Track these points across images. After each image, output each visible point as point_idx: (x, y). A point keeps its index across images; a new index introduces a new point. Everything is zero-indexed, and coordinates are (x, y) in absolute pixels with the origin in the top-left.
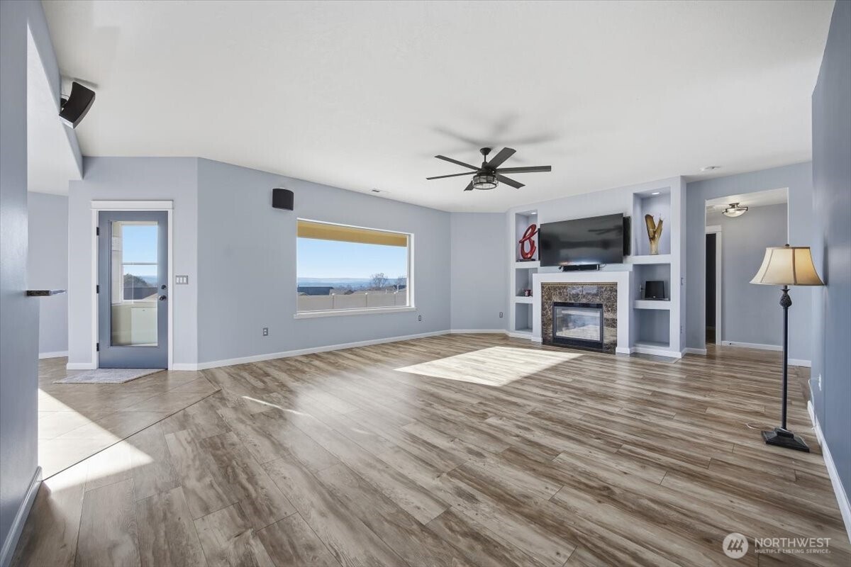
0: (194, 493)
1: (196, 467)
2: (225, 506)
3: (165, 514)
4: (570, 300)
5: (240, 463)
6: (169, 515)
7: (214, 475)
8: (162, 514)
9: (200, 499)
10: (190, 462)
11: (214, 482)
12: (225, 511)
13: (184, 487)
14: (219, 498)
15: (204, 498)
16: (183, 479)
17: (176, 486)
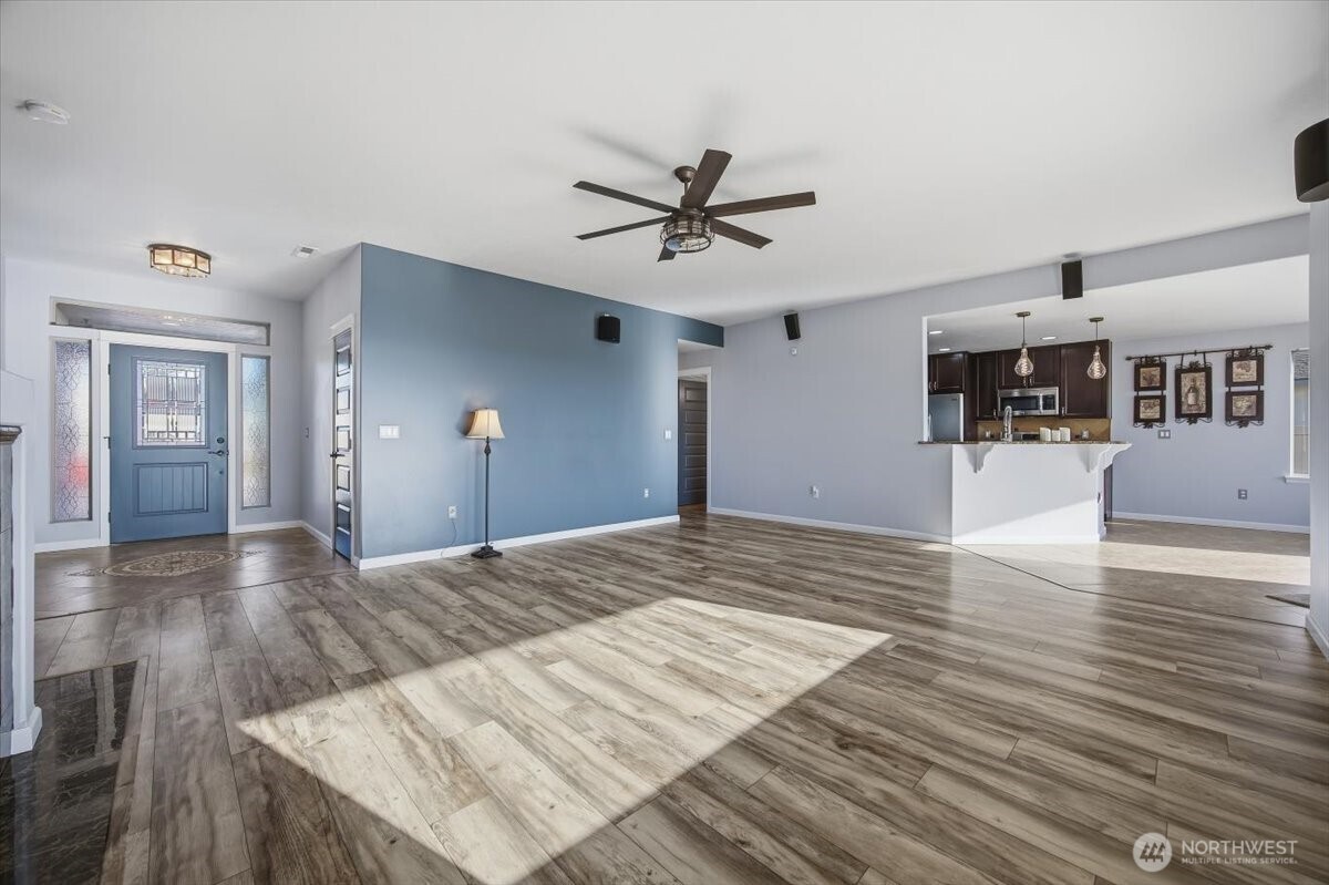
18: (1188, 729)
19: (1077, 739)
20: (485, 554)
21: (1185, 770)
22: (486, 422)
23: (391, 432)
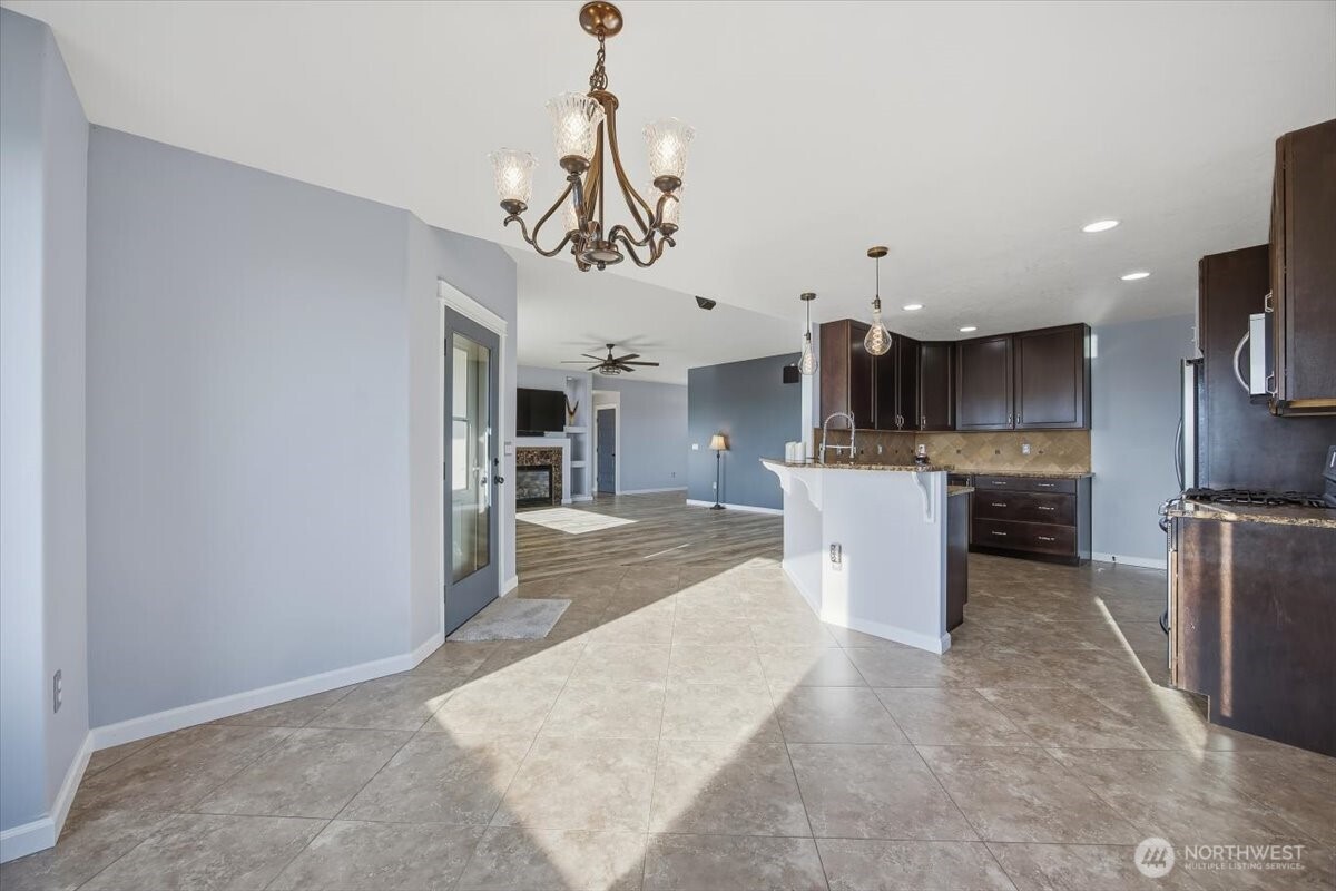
4: (526, 463)
20: (718, 508)
22: (718, 442)
23: (695, 447)
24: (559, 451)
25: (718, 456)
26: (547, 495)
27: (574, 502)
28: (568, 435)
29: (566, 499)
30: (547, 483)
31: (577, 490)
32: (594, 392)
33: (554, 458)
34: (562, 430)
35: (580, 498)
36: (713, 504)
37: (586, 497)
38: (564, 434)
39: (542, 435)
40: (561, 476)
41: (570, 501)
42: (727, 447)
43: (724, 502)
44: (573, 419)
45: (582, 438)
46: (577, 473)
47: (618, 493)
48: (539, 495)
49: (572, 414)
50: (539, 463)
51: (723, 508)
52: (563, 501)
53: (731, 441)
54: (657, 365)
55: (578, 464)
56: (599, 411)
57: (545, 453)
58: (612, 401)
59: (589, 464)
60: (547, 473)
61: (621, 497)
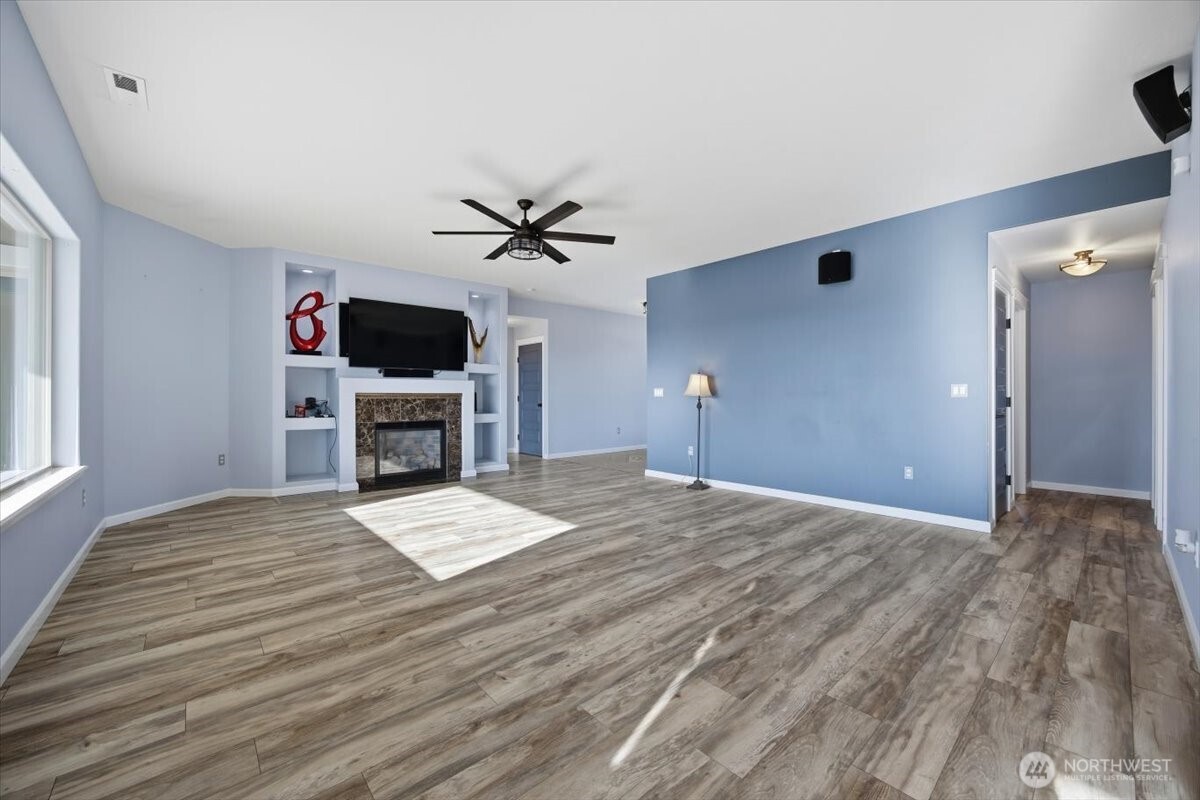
0: (979, 662)
1: (945, 685)
2: (963, 634)
3: (1025, 666)
4: (403, 418)
5: (899, 649)
6: (1021, 663)
7: (939, 661)
8: (1027, 668)
9: (978, 653)
10: (947, 696)
11: (950, 654)
12: (968, 632)
13: (985, 674)
14: (961, 642)
15: (974, 651)
16: (976, 683)
17: (993, 681)
18: (176, 638)
19: (245, 594)
20: (700, 486)
21: (179, 611)
22: (698, 384)
23: (659, 392)
24: (456, 399)
25: (699, 406)
26: (438, 465)
27: (480, 475)
28: (471, 376)
29: (468, 470)
30: (438, 447)
31: (484, 454)
32: (511, 320)
33: (448, 410)
34: (461, 368)
35: (489, 467)
36: (690, 480)
37: (499, 465)
38: (464, 374)
39: (430, 375)
40: (459, 437)
41: (473, 473)
42: (714, 392)
43: (707, 476)
44: (479, 355)
45: (493, 381)
46: (484, 432)
47: (545, 456)
48: (424, 466)
49: (477, 346)
50: (423, 418)
51: (707, 487)
52: (464, 474)
53: (718, 383)
54: (610, 240)
55: (487, 418)
56: (520, 347)
57: (433, 402)
58: (536, 332)
59: (504, 418)
60: (438, 433)
61: (550, 461)
